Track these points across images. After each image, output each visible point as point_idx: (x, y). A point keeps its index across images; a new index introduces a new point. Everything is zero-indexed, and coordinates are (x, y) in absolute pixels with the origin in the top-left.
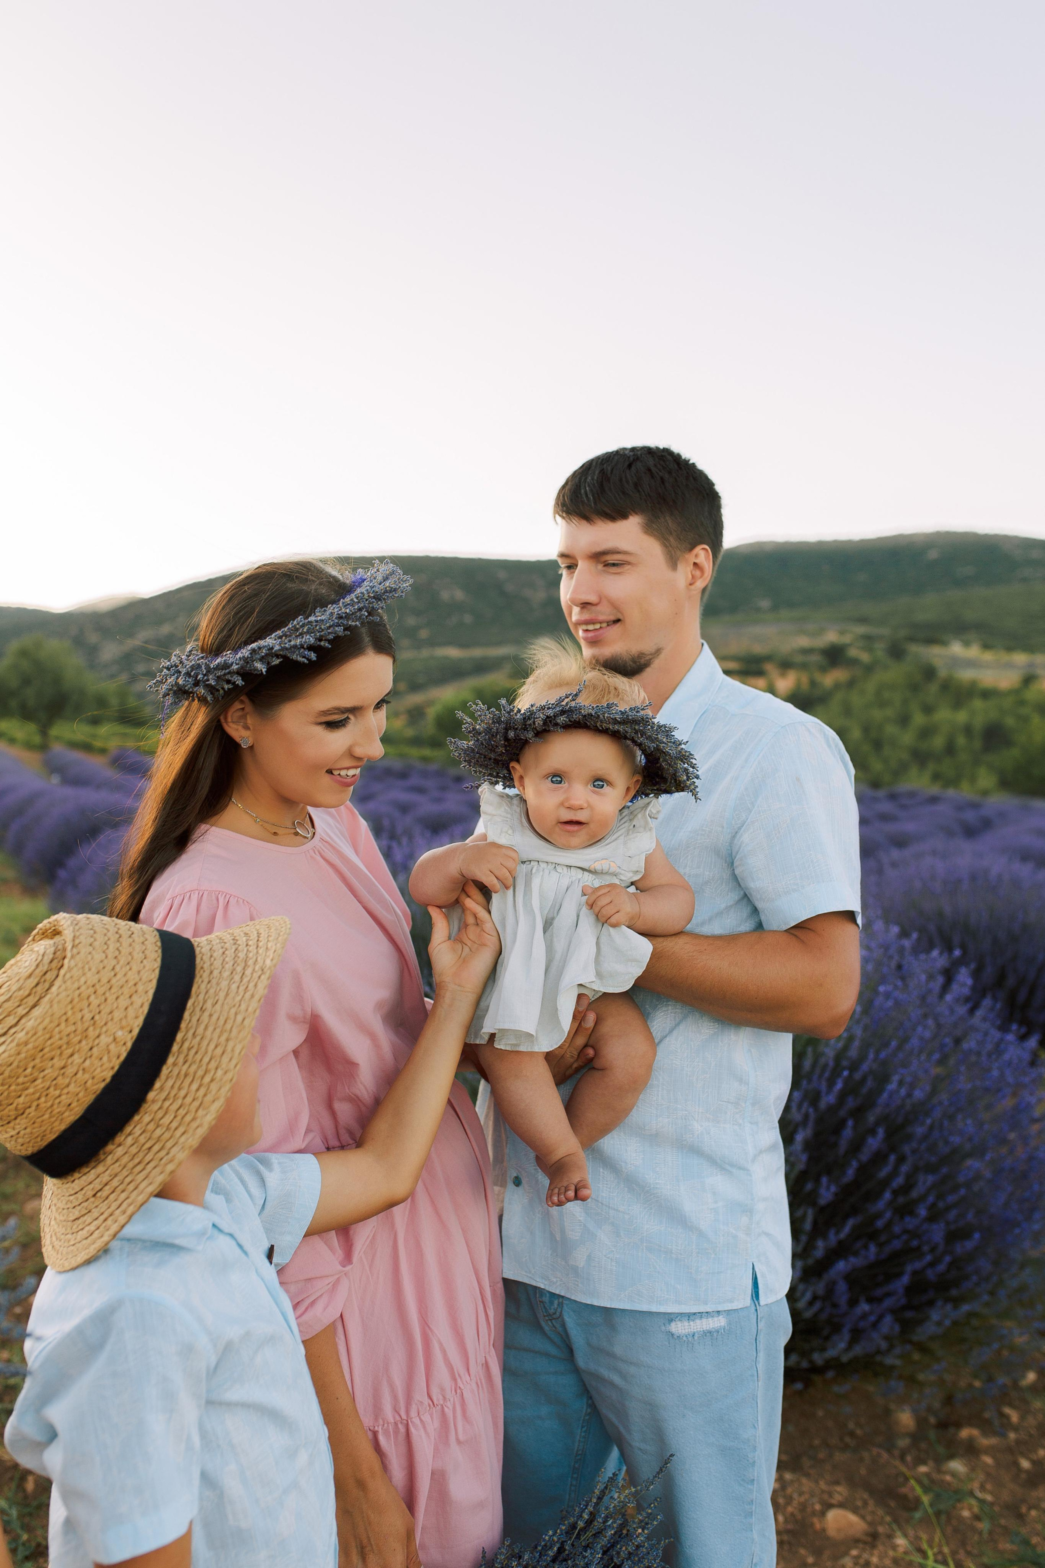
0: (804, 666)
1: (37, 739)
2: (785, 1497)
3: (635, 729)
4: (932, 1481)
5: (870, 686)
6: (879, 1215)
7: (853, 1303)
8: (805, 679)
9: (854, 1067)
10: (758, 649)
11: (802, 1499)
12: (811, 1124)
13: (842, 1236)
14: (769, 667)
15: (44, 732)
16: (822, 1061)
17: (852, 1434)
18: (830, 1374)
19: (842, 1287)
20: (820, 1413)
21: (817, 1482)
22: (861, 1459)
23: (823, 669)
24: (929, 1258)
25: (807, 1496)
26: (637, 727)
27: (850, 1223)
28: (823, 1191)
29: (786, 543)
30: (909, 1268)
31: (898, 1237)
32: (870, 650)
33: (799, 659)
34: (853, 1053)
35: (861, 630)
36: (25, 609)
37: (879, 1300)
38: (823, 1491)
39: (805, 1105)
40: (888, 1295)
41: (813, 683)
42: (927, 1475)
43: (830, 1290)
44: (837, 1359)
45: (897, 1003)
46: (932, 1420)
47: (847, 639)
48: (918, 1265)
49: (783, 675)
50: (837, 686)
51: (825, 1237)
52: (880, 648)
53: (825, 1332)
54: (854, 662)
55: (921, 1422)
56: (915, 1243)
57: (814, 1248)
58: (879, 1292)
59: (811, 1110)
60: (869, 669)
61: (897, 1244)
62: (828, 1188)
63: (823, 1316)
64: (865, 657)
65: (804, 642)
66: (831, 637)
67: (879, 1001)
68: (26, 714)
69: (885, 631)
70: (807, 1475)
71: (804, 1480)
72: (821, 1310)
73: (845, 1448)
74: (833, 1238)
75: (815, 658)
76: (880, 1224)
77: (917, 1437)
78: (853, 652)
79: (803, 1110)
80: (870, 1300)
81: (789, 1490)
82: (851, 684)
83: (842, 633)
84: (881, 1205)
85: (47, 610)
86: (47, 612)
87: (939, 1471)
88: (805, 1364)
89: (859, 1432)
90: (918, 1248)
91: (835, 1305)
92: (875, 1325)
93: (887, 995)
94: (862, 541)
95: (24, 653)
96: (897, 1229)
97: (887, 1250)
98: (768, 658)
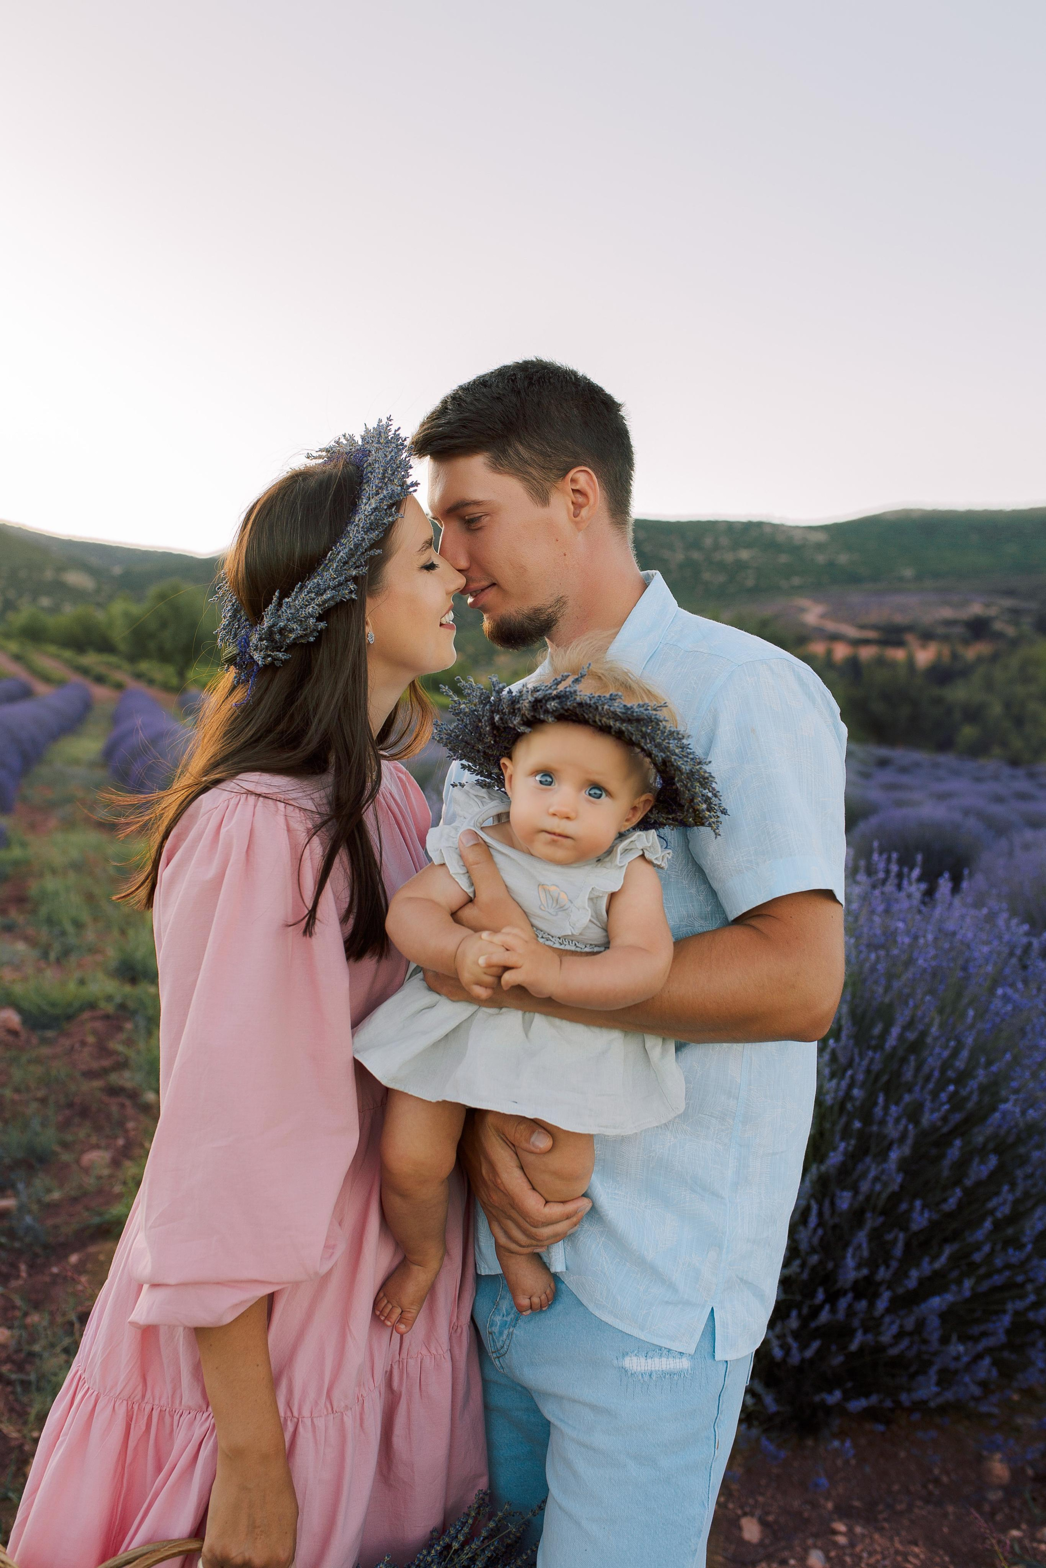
0: (945, 638)
1: (174, 681)
2: (852, 1555)
3: (641, 731)
4: (1023, 1548)
5: (1014, 662)
6: (978, 1247)
7: (945, 1340)
8: (946, 651)
9: (962, 1078)
10: (899, 619)
11: (872, 1560)
12: (910, 1141)
13: (937, 1265)
14: (910, 638)
15: (181, 674)
16: (926, 1069)
17: (937, 1481)
18: (916, 1417)
19: (934, 1322)
20: (902, 1454)
21: (891, 1540)
22: (945, 1515)
23: (966, 642)
24: (1032, 1298)
25: (879, 1557)
26: (644, 729)
27: (947, 1251)
28: (915, 1215)
29: (934, 512)
30: (1010, 1306)
31: (999, 1271)
32: (1016, 624)
33: (941, 630)
34: (960, 1064)
35: (1008, 603)
36: (170, 554)
37: (975, 1339)
38: (897, 1552)
39: (904, 1121)
40: (984, 1334)
41: (955, 656)
42: (1019, 1540)
43: (921, 1324)
44: (925, 1402)
45: (1017, 1008)
46: (1030, 1472)
47: (992, 612)
48: (1020, 1305)
49: (924, 647)
50: (980, 660)
51: (918, 1265)
52: (1027, 622)
53: (913, 1369)
54: (999, 636)
55: (1017, 1473)
56: (1020, 1279)
57: (906, 1275)
58: (976, 1330)
59: (911, 1127)
60: (1014, 643)
61: (998, 1280)
62: (922, 1213)
63: (912, 1353)
64: (1010, 631)
65: (947, 613)
66: (976, 609)
67: (997, 1004)
68: (164, 657)
69: (1033, 605)
70: (881, 1530)
71: (877, 1536)
72: (909, 1348)
73: (928, 1499)
74: (927, 1267)
75: (957, 630)
76: (977, 1257)
77: (1010, 1491)
78: (998, 626)
79: (901, 1127)
80: (964, 1338)
81: (858, 1549)
82: (994, 658)
83: (987, 605)
84: (980, 1234)
85: (192, 555)
86: (192, 557)
87: (1033, 1539)
88: (888, 1404)
89: (945, 1479)
90: (1022, 1286)
91: (925, 1342)
92: (968, 1367)
93: (1006, 998)
94: (1014, 512)
95: (162, 597)
96: (998, 1262)
97: (985, 1286)
98: (909, 628)
